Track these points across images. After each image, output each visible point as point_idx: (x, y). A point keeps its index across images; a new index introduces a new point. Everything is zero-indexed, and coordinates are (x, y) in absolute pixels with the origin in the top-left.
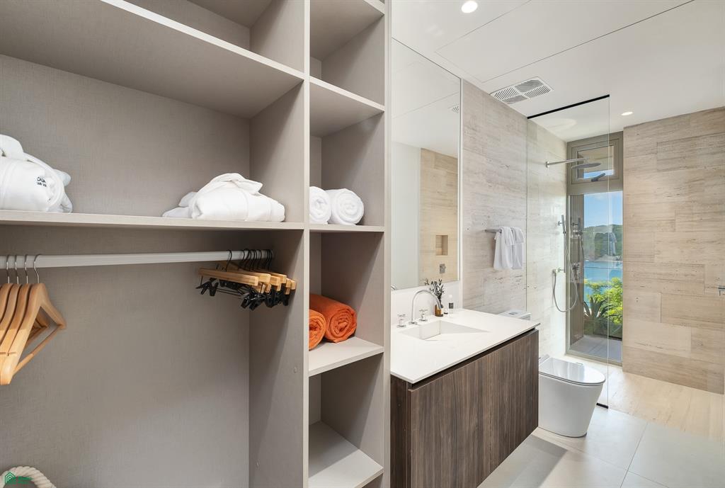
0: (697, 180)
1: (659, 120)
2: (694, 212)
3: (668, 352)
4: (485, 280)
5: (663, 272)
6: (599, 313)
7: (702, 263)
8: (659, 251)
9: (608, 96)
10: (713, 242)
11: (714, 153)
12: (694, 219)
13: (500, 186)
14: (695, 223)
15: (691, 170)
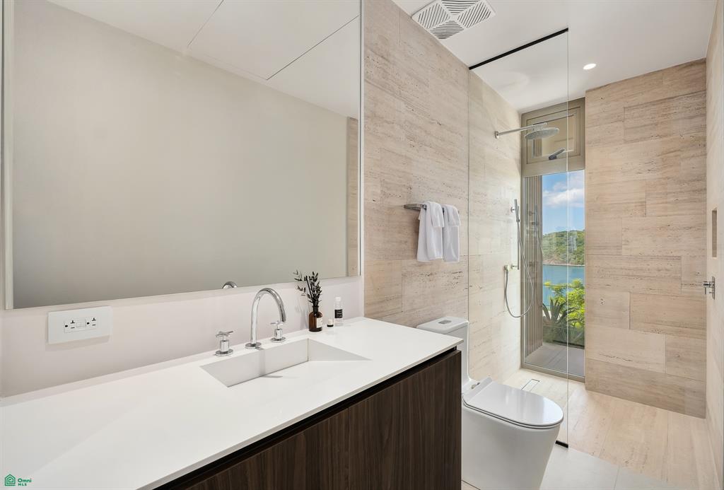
0: (672, 152)
1: (626, 80)
2: (668, 191)
3: (639, 366)
4: (404, 275)
5: (632, 266)
6: (561, 315)
7: (679, 255)
8: (628, 241)
9: (567, 30)
10: (690, 228)
11: (691, 118)
12: (668, 200)
13: (428, 148)
14: (668, 205)
15: (665, 139)
